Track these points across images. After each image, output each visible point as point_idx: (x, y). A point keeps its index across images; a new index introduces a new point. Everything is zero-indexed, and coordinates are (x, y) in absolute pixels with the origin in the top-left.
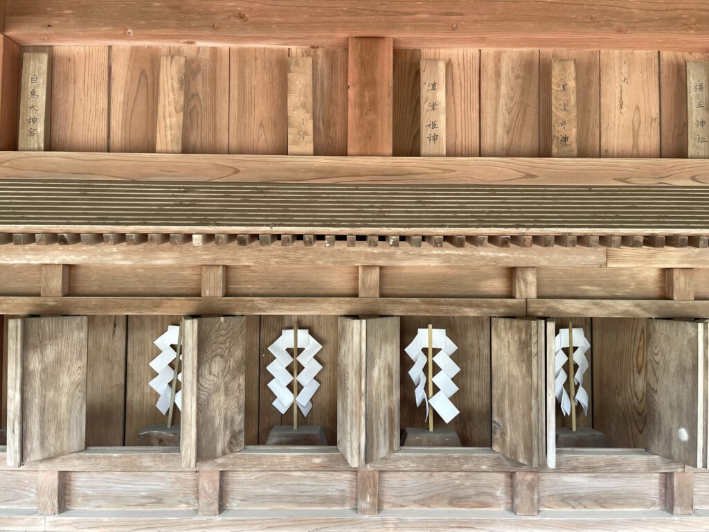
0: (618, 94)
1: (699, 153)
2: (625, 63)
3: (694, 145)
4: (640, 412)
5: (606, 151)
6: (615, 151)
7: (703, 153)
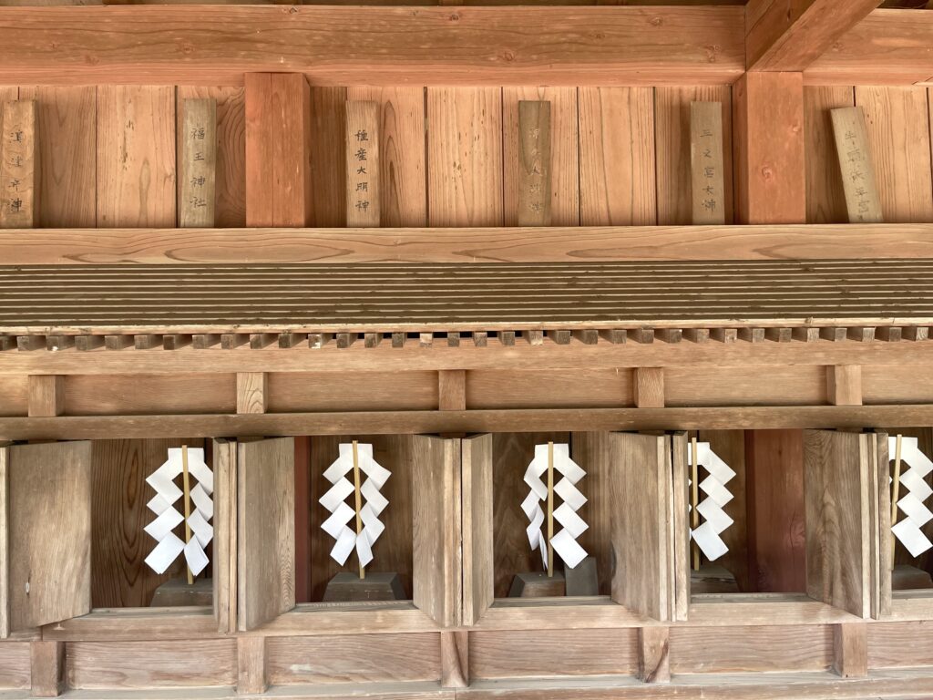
0: (120, 144)
1: (194, 220)
2: (130, 102)
3: (189, 210)
4: (131, 558)
5: (104, 217)
6: (117, 218)
7: (201, 220)
